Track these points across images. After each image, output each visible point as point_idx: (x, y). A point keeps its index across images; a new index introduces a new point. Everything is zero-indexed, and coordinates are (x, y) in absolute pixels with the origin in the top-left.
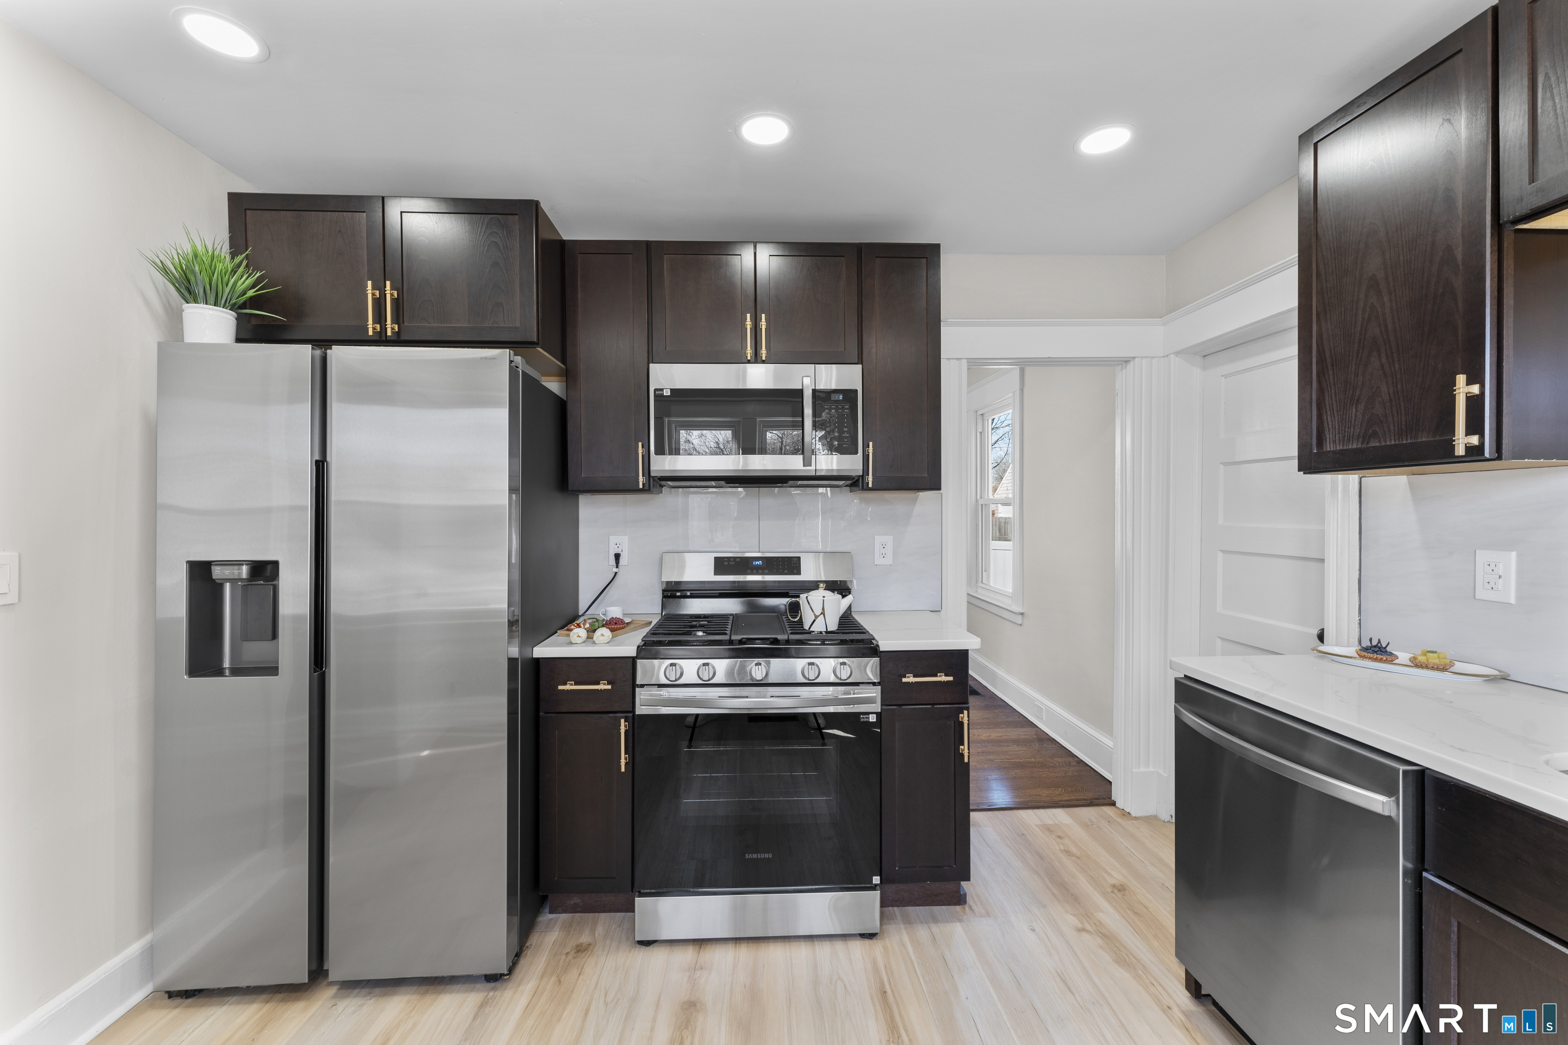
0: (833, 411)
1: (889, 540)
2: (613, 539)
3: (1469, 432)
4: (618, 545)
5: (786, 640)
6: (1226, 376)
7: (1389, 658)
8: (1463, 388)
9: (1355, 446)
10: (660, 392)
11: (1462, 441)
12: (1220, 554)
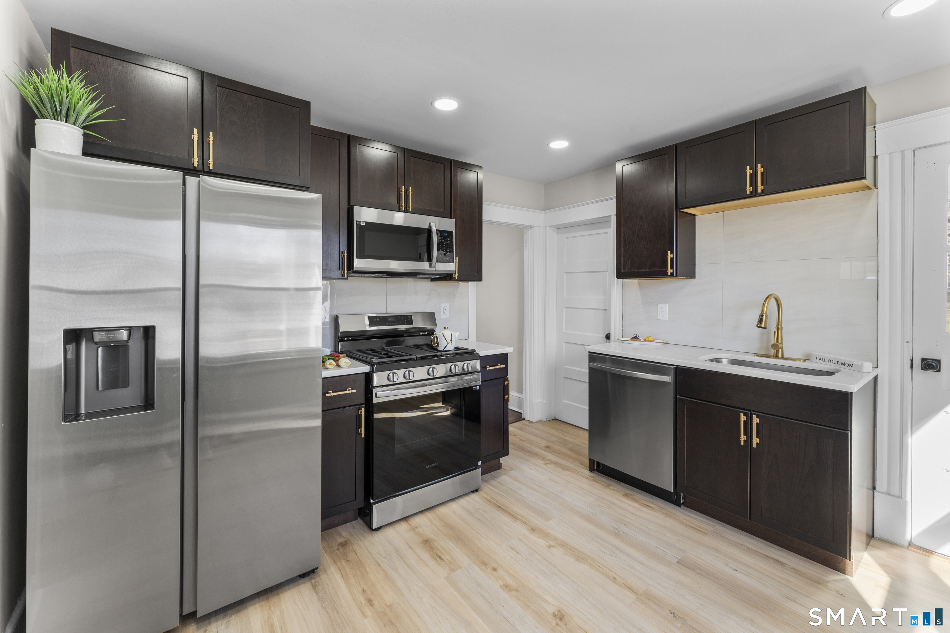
0: (443, 241)
1: (447, 305)
3: (671, 269)
6: (567, 238)
7: (639, 340)
8: (670, 256)
9: (636, 271)
10: (359, 223)
11: (670, 271)
12: (564, 309)
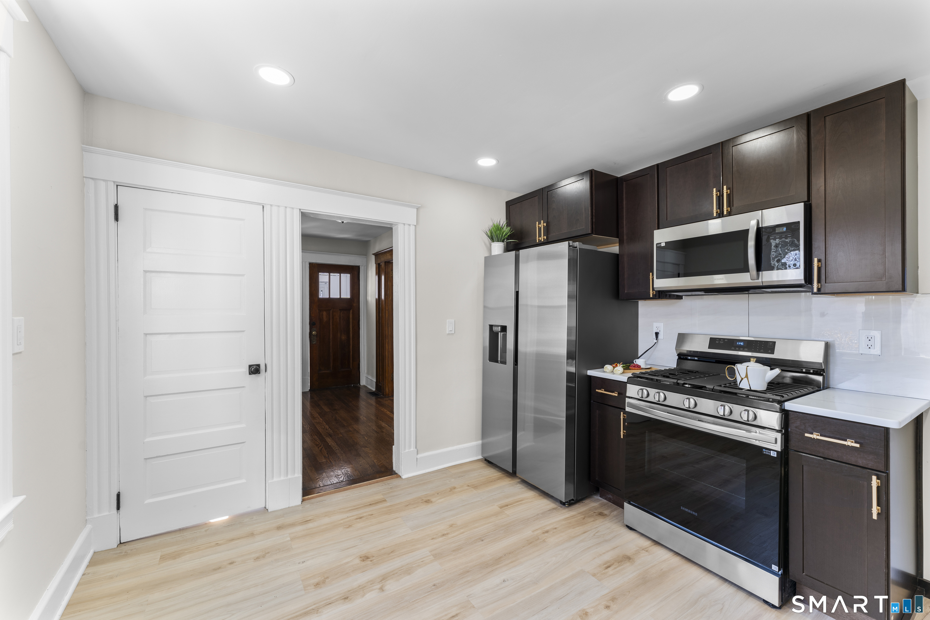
1: (876, 334)
2: (655, 325)
4: (658, 328)
5: (712, 389)
10: (659, 245)
